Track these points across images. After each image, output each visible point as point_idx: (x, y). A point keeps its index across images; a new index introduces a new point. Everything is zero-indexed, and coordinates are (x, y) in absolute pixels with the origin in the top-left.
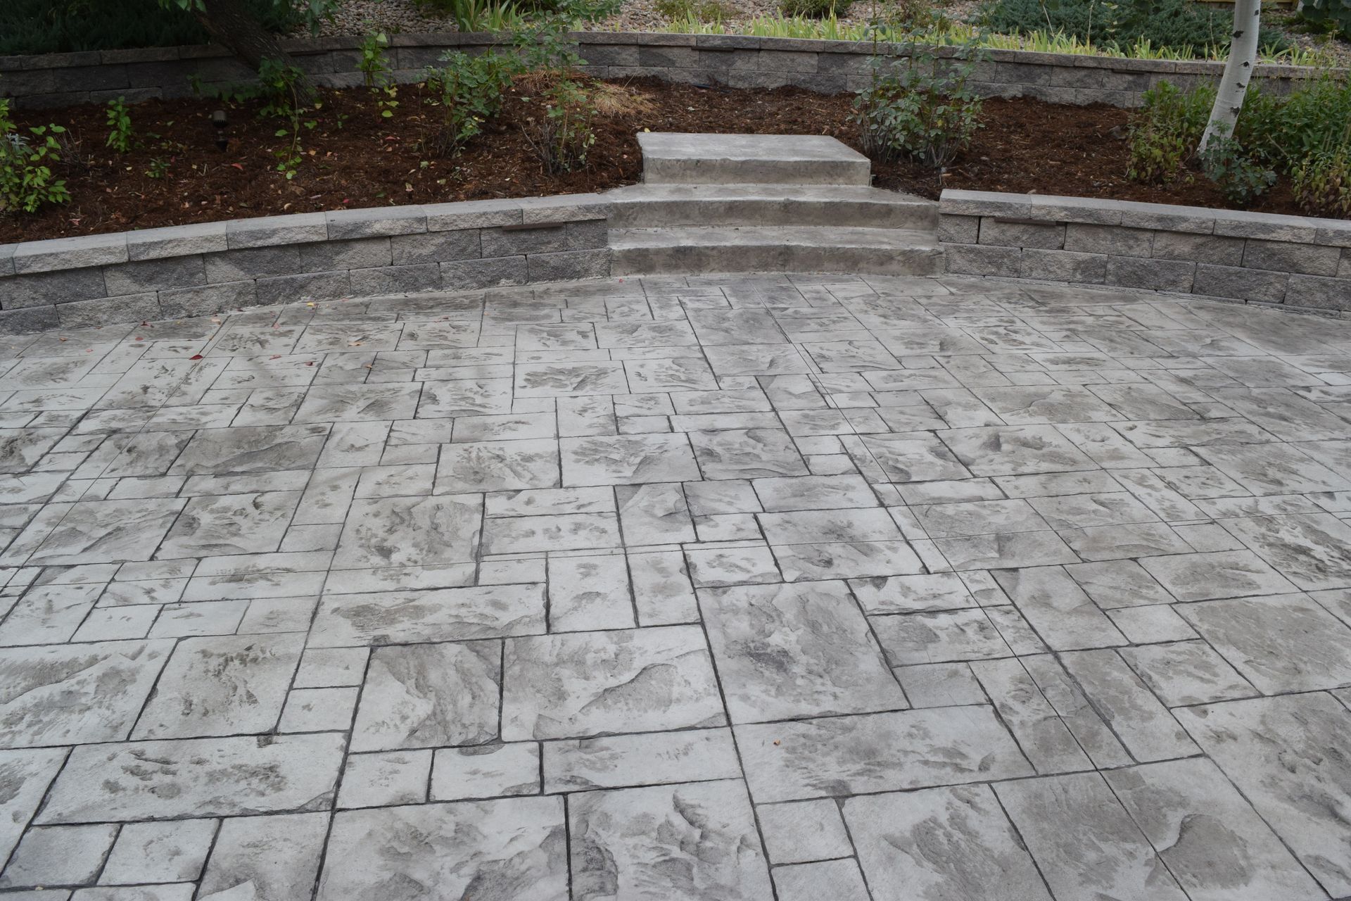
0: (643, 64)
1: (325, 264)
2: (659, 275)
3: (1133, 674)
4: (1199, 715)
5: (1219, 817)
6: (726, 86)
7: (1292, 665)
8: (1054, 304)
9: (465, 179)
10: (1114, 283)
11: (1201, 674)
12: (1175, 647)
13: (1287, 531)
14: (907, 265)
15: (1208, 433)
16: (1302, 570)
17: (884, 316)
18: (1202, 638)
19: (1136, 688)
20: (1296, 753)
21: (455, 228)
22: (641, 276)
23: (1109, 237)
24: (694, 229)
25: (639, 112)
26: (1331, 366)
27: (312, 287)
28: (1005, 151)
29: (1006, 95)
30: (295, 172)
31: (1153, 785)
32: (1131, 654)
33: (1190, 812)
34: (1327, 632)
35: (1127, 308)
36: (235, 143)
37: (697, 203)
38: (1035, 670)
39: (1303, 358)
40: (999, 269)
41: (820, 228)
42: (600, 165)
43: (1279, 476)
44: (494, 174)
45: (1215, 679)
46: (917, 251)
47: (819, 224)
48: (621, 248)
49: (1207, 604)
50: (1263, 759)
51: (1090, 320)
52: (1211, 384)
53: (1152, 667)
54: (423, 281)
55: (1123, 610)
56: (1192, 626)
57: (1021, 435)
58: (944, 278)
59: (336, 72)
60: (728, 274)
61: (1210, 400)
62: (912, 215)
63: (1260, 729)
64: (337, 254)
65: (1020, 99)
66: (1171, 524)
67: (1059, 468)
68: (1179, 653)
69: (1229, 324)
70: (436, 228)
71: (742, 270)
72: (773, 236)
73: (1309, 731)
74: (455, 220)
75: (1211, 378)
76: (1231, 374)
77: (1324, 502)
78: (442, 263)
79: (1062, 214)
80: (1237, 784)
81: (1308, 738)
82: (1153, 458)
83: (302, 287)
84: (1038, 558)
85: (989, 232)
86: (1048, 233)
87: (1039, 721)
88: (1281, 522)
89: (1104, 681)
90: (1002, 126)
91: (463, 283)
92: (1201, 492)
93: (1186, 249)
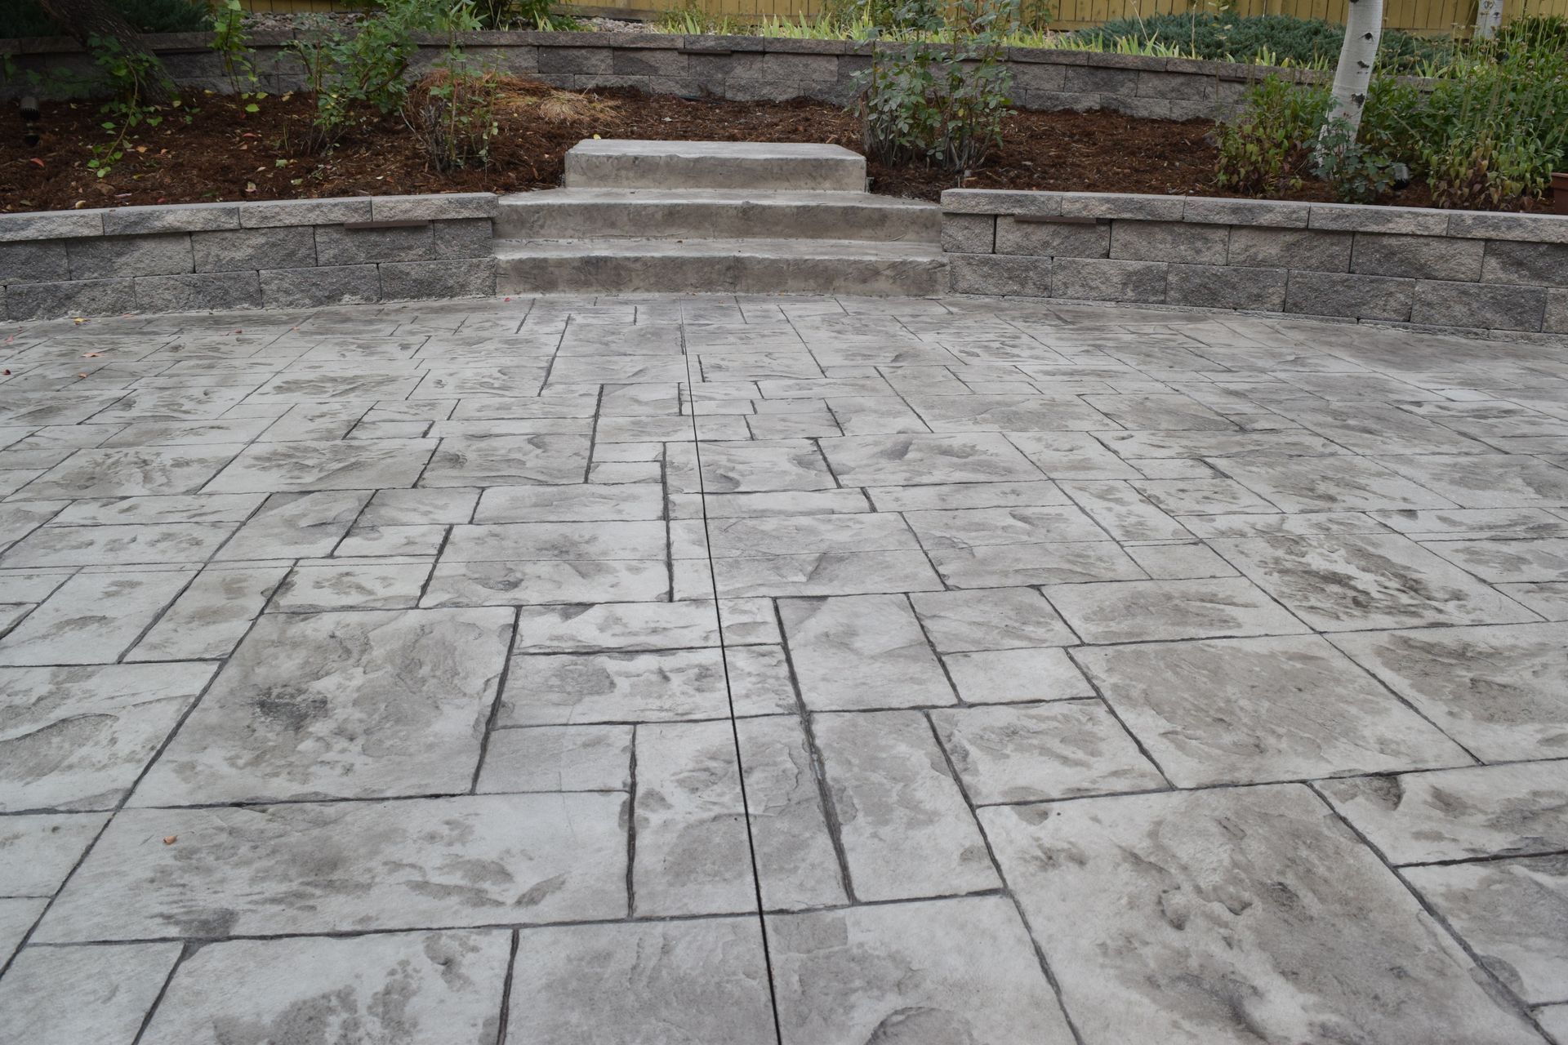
0: (618, 72)
1: (103, 268)
2: (563, 295)
3: (936, 749)
4: (1030, 822)
5: (969, 1015)
6: (723, 98)
7: (1252, 741)
8: (1087, 323)
9: (326, 179)
10: (1178, 302)
11: (1067, 751)
12: (1042, 710)
13: (1321, 554)
14: (898, 281)
15: (1242, 445)
16: (1327, 605)
17: (839, 332)
18: (1100, 696)
19: (927, 771)
20: (1199, 890)
21: (278, 224)
22: (538, 296)
23: (1169, 238)
24: (622, 242)
25: (596, 120)
26: (1461, 384)
27: (83, 298)
28: (1058, 157)
29: (1079, 107)
30: (109, 169)
31: (861, 945)
32: (949, 720)
33: (910, 1000)
34: (1340, 690)
35: (1189, 328)
36: (46, 138)
37: (626, 206)
38: (750, 739)
39: (1422, 376)
40: (1023, 286)
41: (793, 240)
42: (509, 163)
43: (1333, 490)
44: (366, 172)
45: (1095, 759)
46: (911, 263)
47: (791, 236)
48: (510, 257)
49: (1134, 647)
50: (1124, 901)
51: (1129, 337)
52: (1275, 397)
53: (979, 739)
54: (235, 294)
55: (974, 655)
56: (1089, 680)
57: (946, 443)
58: (949, 298)
59: (223, 75)
60: (657, 295)
61: (1265, 411)
62: (913, 223)
63: (1142, 846)
64: (119, 255)
65: (1097, 111)
66: (1125, 544)
67: (981, 477)
68: (1041, 719)
69: (1330, 344)
70: (252, 224)
71: (678, 291)
72: (723, 248)
73: (1242, 851)
74: (278, 214)
75: (1277, 391)
76: (1307, 388)
77: (1398, 522)
78: (262, 272)
79: (1104, 208)
80: (1045, 947)
81: (1235, 864)
82: (1138, 470)
83: (69, 297)
84: (875, 583)
85: (1008, 236)
86: (1087, 236)
87: (702, 822)
88: (1315, 543)
89: (872, 763)
90: (1064, 134)
91: (291, 298)
92: (1197, 507)
93: (1273, 252)
